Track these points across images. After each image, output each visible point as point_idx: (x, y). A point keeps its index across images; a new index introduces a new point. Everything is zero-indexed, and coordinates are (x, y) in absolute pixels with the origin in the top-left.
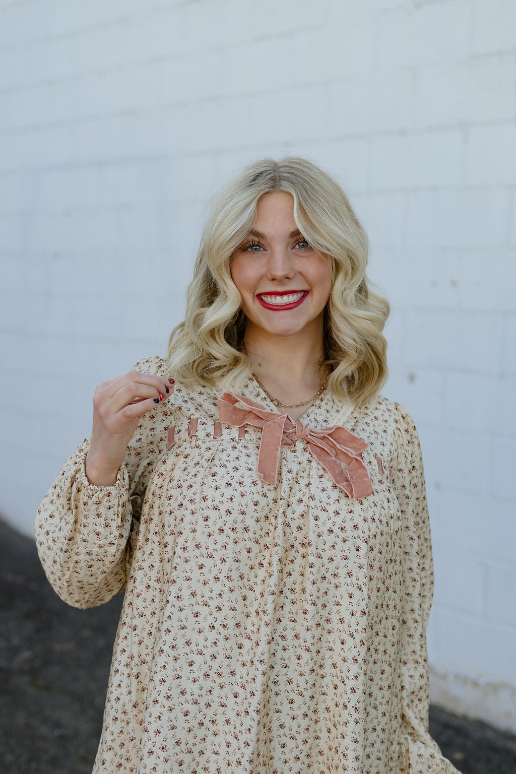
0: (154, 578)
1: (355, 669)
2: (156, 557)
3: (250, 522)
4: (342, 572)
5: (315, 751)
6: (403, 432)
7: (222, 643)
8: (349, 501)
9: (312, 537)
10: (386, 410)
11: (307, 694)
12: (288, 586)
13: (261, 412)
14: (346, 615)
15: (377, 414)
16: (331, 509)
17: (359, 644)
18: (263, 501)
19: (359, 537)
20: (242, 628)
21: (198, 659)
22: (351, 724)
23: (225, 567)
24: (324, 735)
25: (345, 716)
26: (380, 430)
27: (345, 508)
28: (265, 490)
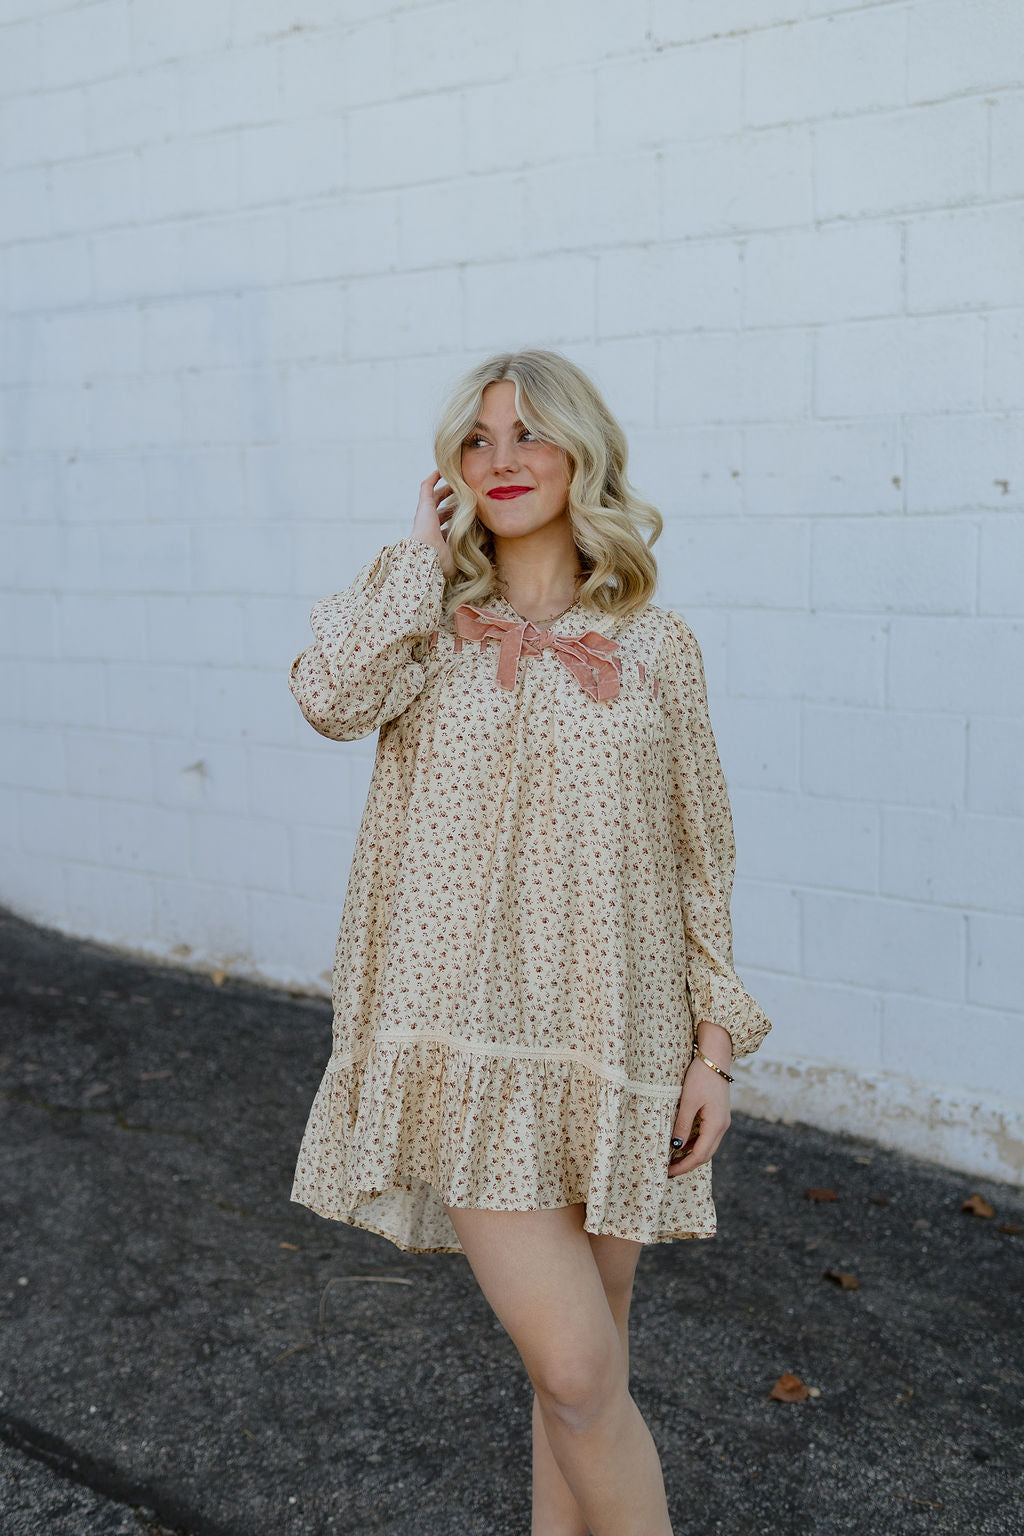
0: (394, 796)
1: (612, 881)
2: (395, 774)
3: (490, 729)
4: (592, 780)
5: (572, 977)
6: (675, 639)
7: (460, 853)
8: (597, 706)
9: (558, 743)
10: (655, 617)
11: (561, 911)
12: (536, 798)
13: (501, 622)
14: (599, 826)
15: (644, 621)
16: (577, 714)
17: (614, 855)
18: (503, 708)
19: (608, 742)
20: (481, 839)
21: (436, 872)
22: (612, 940)
23: (463, 775)
24: (581, 959)
25: (605, 931)
26: (645, 638)
27: (591, 712)
28: (506, 696)
